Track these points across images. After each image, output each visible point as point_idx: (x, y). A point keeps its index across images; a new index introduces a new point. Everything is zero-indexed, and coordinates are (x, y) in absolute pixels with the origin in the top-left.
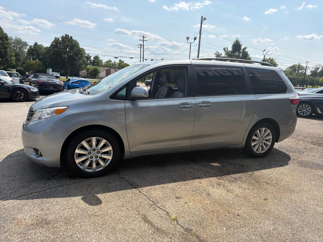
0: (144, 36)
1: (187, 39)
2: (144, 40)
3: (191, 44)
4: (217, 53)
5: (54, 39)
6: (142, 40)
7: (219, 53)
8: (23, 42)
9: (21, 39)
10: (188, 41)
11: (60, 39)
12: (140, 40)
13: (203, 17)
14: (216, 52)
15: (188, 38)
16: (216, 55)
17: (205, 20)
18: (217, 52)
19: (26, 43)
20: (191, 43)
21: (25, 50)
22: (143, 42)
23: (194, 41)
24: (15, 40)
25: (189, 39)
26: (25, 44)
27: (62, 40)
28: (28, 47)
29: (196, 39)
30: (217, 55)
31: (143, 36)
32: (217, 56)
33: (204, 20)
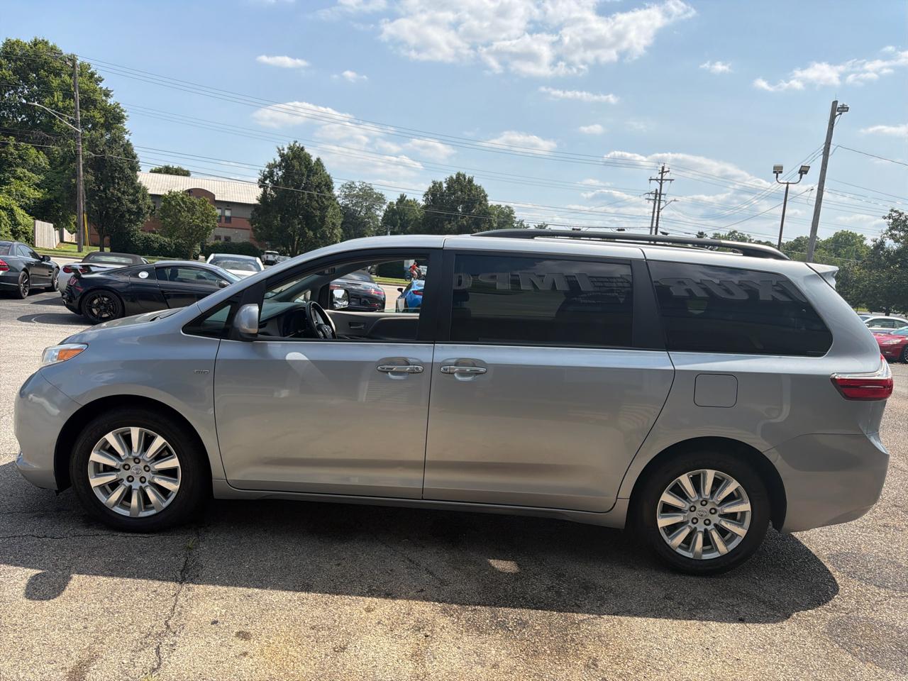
0: (663, 168)
1: (774, 172)
2: (664, 178)
3: (787, 188)
4: (894, 214)
5: (431, 185)
6: (657, 180)
7: (900, 215)
8: (376, 194)
9: (373, 187)
10: (777, 177)
11: (445, 185)
12: (650, 180)
13: (839, 105)
14: (892, 210)
15: (778, 170)
16: (891, 221)
17: (843, 113)
18: (896, 212)
19: (383, 195)
20: (788, 183)
21: (378, 212)
22: (661, 184)
23: (801, 178)
24: (360, 190)
25: (781, 172)
26: (380, 199)
27: (449, 188)
28: (385, 207)
29: (806, 172)
30: (895, 220)
31: (661, 169)
32: (893, 224)
33: (841, 114)
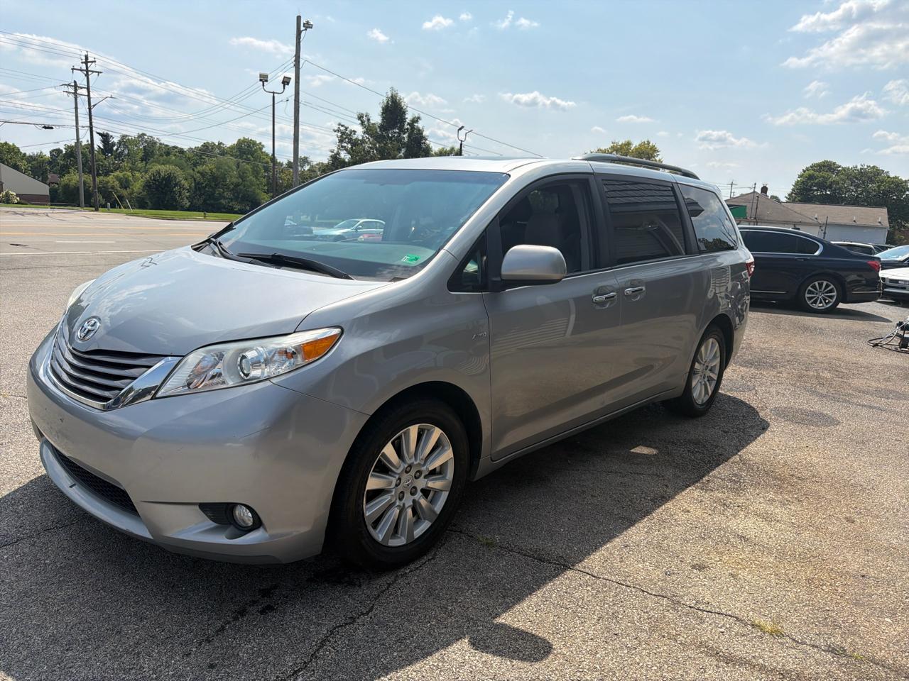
0: (87, 57)
1: (261, 80)
2: (89, 69)
3: (274, 97)
4: (342, 128)
6: (81, 70)
7: (346, 128)
10: (263, 85)
12: (73, 69)
13: (303, 21)
14: (339, 124)
15: (264, 79)
16: (339, 134)
17: (308, 30)
18: (342, 126)
20: (274, 93)
22: (87, 75)
23: (284, 88)
25: (267, 81)
29: (288, 84)
30: (343, 133)
31: (84, 58)
32: (341, 136)
33: (306, 29)
